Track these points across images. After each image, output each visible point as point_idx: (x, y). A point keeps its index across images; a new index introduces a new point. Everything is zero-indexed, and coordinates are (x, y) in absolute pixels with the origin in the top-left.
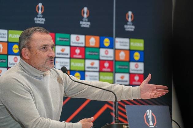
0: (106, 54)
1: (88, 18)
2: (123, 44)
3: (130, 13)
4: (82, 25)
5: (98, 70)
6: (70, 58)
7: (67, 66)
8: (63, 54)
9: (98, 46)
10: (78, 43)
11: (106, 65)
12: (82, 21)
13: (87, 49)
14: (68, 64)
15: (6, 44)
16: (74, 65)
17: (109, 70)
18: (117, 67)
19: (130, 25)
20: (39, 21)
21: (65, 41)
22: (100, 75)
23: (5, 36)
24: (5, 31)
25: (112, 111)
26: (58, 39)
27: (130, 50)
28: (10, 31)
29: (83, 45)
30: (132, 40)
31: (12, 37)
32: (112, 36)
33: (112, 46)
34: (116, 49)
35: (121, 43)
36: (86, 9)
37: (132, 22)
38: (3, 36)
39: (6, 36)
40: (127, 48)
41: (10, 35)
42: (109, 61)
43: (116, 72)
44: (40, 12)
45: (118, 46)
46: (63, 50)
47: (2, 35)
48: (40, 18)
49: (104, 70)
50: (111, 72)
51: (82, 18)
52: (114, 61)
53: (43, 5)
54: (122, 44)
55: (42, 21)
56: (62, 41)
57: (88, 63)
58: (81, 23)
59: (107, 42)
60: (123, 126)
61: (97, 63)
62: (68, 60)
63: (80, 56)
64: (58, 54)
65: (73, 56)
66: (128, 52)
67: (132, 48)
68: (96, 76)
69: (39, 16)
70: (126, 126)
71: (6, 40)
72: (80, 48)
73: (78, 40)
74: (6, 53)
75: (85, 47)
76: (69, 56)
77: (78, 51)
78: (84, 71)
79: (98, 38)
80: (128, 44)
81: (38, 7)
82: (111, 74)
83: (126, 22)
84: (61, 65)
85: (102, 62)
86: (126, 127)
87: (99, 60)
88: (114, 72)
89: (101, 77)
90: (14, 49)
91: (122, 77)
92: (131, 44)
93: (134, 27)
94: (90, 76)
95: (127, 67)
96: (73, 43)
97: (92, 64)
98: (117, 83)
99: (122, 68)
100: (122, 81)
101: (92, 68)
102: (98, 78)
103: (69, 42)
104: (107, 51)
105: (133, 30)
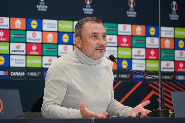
0: (152, 42)
1: (134, 8)
3: (174, 3)
4: (128, 14)
5: (144, 58)
6: (118, 47)
7: (115, 54)
9: (144, 35)
10: (125, 32)
11: (152, 53)
13: (133, 38)
14: (116, 53)
15: (56, 34)
16: (122, 54)
17: (155, 58)
18: (163, 55)
19: (174, 14)
20: (88, 11)
21: (113, 30)
22: (146, 63)
23: (55, 26)
25: (158, 97)
27: (174, 38)
28: (60, 21)
29: (130, 34)
30: (176, 29)
31: (62, 27)
32: (158, 26)
33: (157, 35)
34: (161, 38)
35: (166, 32)
37: (176, 11)
38: (53, 26)
39: (57, 26)
40: (172, 36)
41: (60, 25)
42: (155, 49)
43: (161, 60)
44: (88, 2)
45: (163, 35)
46: (110, 39)
48: (89, 9)
49: (150, 57)
50: (157, 59)
51: (128, 8)
52: (160, 49)
54: (166, 33)
55: (90, 11)
56: (110, 30)
57: (135, 51)
58: (128, 12)
59: (153, 31)
60: (169, 112)
61: (143, 51)
62: (116, 49)
63: (127, 45)
65: (120, 45)
66: (173, 40)
67: (176, 37)
68: (142, 64)
69: (87, 6)
71: (56, 30)
73: (124, 29)
74: (56, 42)
75: (132, 36)
76: (116, 45)
77: (125, 40)
78: (132, 59)
79: (144, 27)
80: (173, 33)
82: (157, 61)
83: (171, 12)
84: (109, 54)
85: (148, 50)
87: (146, 48)
88: (160, 60)
89: (147, 65)
90: (64, 38)
91: (168, 65)
92: (176, 32)
93: (178, 16)
94: (137, 64)
95: (172, 55)
96: (121, 32)
97: (138, 52)
98: (162, 70)
99: (167, 56)
100: (168, 68)
101: (139, 56)
102: (144, 65)
103: (116, 31)
104: (153, 39)
105: (177, 19)
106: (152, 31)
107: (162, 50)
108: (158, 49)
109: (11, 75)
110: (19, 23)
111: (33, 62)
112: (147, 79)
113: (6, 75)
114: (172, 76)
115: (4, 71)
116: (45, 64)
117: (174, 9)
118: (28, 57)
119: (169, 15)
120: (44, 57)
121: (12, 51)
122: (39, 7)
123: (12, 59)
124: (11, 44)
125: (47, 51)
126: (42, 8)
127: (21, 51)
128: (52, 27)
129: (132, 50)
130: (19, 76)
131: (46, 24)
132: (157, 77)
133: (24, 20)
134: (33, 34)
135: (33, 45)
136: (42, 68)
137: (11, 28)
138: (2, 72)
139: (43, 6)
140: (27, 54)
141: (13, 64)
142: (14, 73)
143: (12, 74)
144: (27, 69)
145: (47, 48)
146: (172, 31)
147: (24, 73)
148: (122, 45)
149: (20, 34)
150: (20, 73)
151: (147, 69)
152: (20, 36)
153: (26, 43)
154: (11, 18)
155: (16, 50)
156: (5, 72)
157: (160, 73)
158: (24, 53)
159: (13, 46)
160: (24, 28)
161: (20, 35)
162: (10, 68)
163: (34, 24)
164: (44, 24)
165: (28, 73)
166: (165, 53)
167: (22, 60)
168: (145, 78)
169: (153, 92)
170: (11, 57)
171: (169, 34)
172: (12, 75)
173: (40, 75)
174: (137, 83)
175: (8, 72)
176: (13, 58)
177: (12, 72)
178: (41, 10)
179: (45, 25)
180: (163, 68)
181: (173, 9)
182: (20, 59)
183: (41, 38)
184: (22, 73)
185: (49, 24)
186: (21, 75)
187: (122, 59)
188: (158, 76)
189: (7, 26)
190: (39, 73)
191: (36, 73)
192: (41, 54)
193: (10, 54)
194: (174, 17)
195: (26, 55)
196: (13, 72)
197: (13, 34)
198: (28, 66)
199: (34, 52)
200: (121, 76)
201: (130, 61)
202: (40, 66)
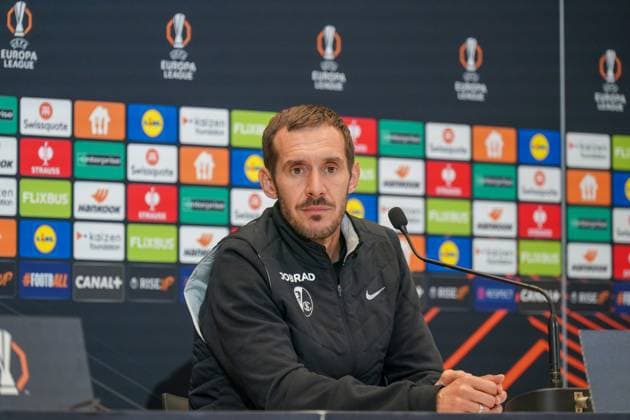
0: (539, 184)
1: (478, 71)
2: (591, 152)
3: (611, 56)
4: (461, 92)
5: (513, 233)
6: (425, 197)
7: (417, 221)
8: (402, 184)
9: (512, 158)
10: (451, 151)
11: (540, 217)
12: (462, 81)
13: (477, 168)
14: (420, 216)
15: (225, 153)
16: (439, 219)
17: (548, 233)
18: (574, 223)
19: (610, 93)
20: (328, 81)
21: (410, 143)
22: (518, 248)
23: (220, 129)
24: (221, 115)
26: (386, 137)
27: (612, 171)
28: (236, 114)
29: (466, 156)
30: (617, 139)
31: (243, 132)
32: (558, 129)
33: (555, 159)
34: (567, 168)
35: (586, 149)
36: (471, 44)
37: (618, 82)
38: (214, 128)
39: (225, 129)
41: (236, 127)
42: (548, 206)
43: (568, 241)
44: (329, 53)
45: (574, 158)
46: (402, 172)
47: (211, 126)
48: (331, 74)
49: (532, 232)
50: (556, 238)
51: (460, 73)
52: (563, 205)
53: (337, 31)
54: (586, 152)
55: (336, 82)
56: (401, 142)
57: (482, 211)
58: (458, 86)
60: (576, 398)
61: (509, 213)
62: (419, 204)
63: (457, 192)
64: (387, 184)
65: (434, 191)
66: (607, 176)
67: (617, 166)
68: (507, 253)
69: (325, 66)
70: (584, 395)
71: (223, 141)
72: (456, 164)
73: (448, 140)
74: (225, 181)
75: (472, 162)
76: (421, 191)
77: (449, 175)
78: (471, 237)
79: (511, 133)
80: (607, 153)
81: (323, 40)
82: (556, 246)
83: (599, 84)
85: (525, 209)
86: (583, 399)
87: (517, 202)
88: (564, 240)
89: (524, 256)
90: (249, 169)
91: (590, 257)
92: (617, 151)
93: (623, 99)
94: (489, 252)
95: (604, 225)
96: (436, 149)
97: (492, 215)
98: (573, 274)
99: (588, 228)
100: (590, 268)
101: (495, 227)
102: (513, 258)
103: (421, 147)
104: (539, 173)
105: (620, 108)
106: (539, 145)
107: (571, 210)
108: (559, 204)
109: (76, 287)
110: (102, 118)
111: (150, 245)
112: (521, 302)
113: (60, 286)
114: (605, 295)
115: (54, 274)
116: (187, 253)
117: (610, 76)
118: (131, 227)
119: (593, 96)
120: (184, 230)
121: (81, 208)
122: (169, 68)
123: (79, 236)
124: (78, 185)
125: (194, 209)
126: (178, 71)
127: (109, 209)
128: (211, 133)
129: (471, 209)
130: (104, 289)
131: (191, 121)
132: (555, 296)
133: (120, 108)
134: (147, 156)
135: (149, 190)
136: (178, 263)
137: (78, 134)
138: (46, 275)
139: (181, 63)
140: (130, 218)
141: (82, 251)
142: (87, 279)
143: (82, 282)
144: (129, 268)
145: (194, 201)
146: (605, 148)
147: (121, 278)
148: (440, 190)
149: (107, 154)
150: (105, 279)
151: (524, 271)
152: (106, 161)
153: (126, 182)
154: (79, 103)
155: (95, 207)
156: (57, 276)
157: (564, 283)
158: (121, 216)
159: (85, 192)
160: (121, 135)
161: (107, 157)
162: (76, 264)
163: (152, 121)
164: (185, 121)
165: (134, 280)
166: (580, 219)
167: (112, 238)
168: (517, 299)
169: (541, 346)
170: (78, 227)
171: (595, 156)
172: (79, 286)
173: (170, 288)
174: (490, 314)
175: (66, 277)
176: (83, 233)
177: (80, 278)
178: (176, 75)
179: (187, 124)
180: (574, 268)
181: (607, 75)
182: (107, 236)
183: (173, 167)
184: (114, 279)
185: (202, 124)
186: (111, 287)
187: (440, 239)
188: (560, 291)
189: (65, 127)
190: (170, 280)
191: (157, 280)
192: (174, 219)
193: (72, 220)
194: (610, 103)
195: (126, 222)
196: (85, 276)
197: (85, 153)
198: (132, 257)
199: (151, 212)
200: (437, 292)
201: (465, 243)
202: (172, 259)
